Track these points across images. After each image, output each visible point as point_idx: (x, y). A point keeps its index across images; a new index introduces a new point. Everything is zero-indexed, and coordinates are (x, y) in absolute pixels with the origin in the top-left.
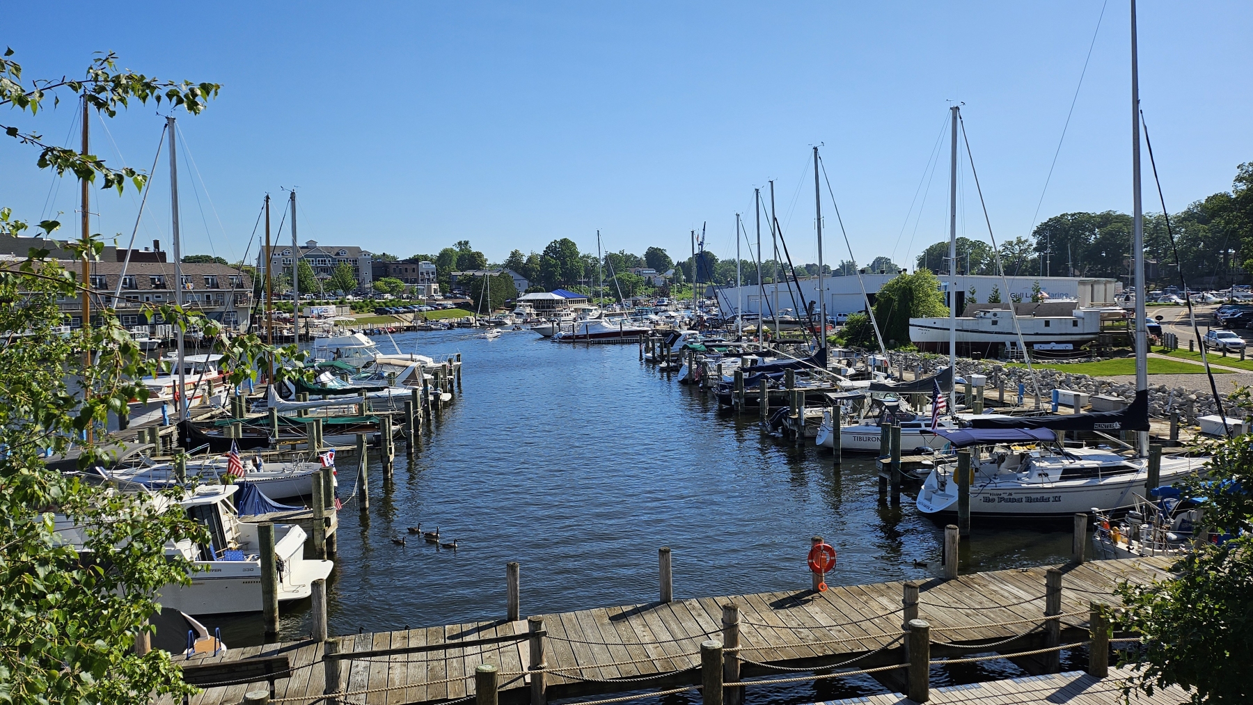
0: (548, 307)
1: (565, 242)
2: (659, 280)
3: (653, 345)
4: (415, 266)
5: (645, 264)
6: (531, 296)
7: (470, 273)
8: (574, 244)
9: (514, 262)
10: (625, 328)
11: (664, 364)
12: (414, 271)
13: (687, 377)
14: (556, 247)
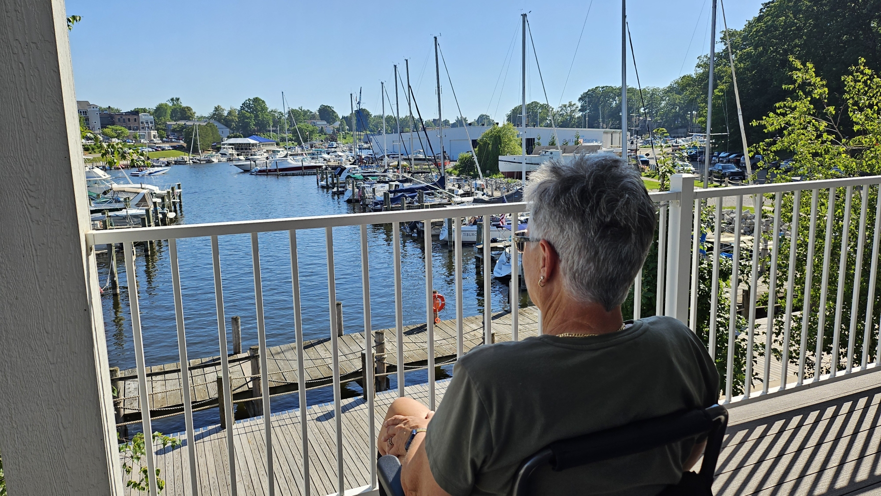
0: (246, 149)
1: (256, 100)
2: (330, 129)
3: (327, 176)
4: (136, 117)
5: (318, 118)
7: (182, 123)
8: (263, 102)
9: (217, 115)
10: (305, 164)
11: (335, 189)
12: (135, 120)
13: (352, 198)
14: (250, 104)
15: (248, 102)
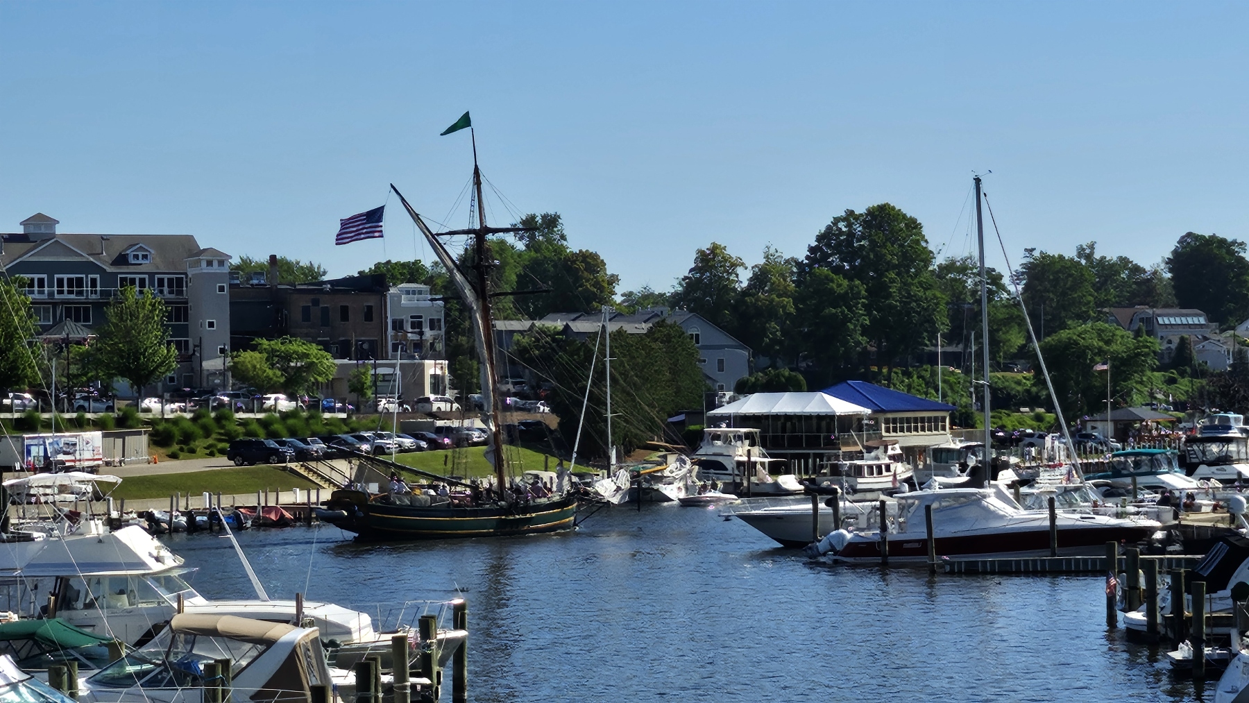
1: (882, 218)
2: (1220, 347)
3: (1151, 582)
4: (371, 301)
5: (1169, 295)
6: (754, 404)
7: (555, 323)
8: (913, 225)
11: (1182, 652)
12: (368, 315)
14: (851, 234)
15: (841, 225)
